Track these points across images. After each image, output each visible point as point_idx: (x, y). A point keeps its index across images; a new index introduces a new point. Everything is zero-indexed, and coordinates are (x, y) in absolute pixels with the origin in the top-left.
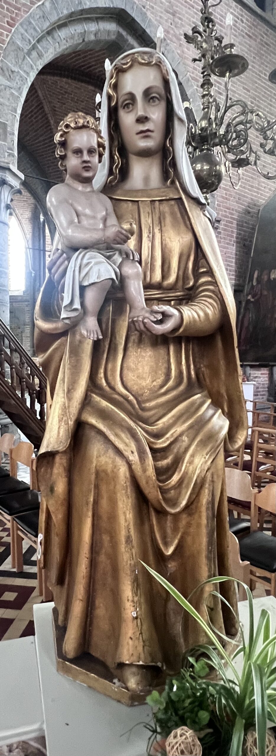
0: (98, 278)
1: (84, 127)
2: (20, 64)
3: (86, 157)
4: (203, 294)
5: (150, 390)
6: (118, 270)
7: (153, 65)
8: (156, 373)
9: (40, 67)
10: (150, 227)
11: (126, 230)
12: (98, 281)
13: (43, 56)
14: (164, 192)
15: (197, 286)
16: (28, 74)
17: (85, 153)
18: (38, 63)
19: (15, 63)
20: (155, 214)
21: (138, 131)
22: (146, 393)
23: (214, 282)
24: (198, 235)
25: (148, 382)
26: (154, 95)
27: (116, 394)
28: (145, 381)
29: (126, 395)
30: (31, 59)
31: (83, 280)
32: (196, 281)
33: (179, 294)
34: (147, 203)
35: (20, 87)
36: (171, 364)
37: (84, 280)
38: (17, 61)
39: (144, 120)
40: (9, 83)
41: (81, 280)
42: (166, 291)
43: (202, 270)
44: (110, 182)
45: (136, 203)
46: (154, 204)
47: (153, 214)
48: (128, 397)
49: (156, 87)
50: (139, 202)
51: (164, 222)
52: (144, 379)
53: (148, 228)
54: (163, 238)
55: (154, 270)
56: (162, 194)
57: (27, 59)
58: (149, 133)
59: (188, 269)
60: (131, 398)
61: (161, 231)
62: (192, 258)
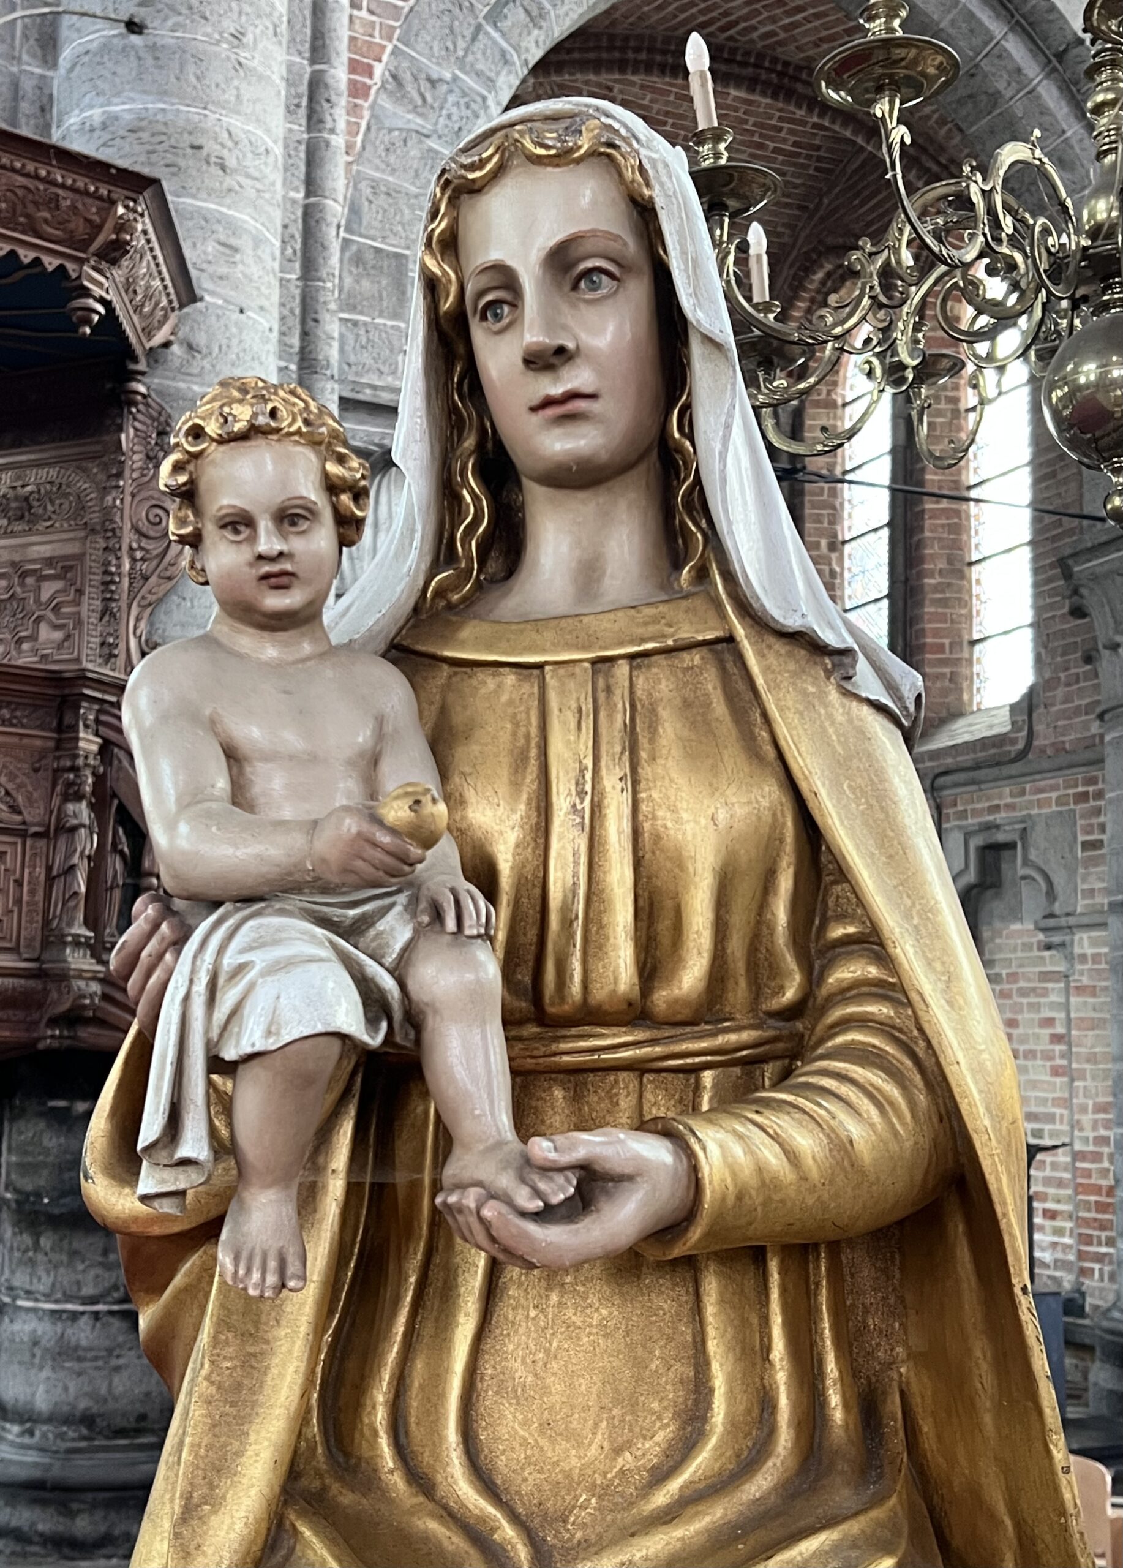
0: (269, 1033)
1: (252, 432)
2: (461, 53)
3: (268, 541)
4: (840, 1040)
5: (604, 1492)
6: (388, 983)
7: (579, 161)
8: (634, 1406)
9: (536, 55)
10: (582, 771)
11: (393, 831)
12: (272, 1044)
13: (543, 15)
14: (655, 620)
15: (819, 1001)
16: (490, 83)
17: (265, 525)
18: (528, 42)
19: (443, 53)
20: (610, 716)
21: (535, 402)
22: (583, 1507)
23: (894, 984)
24: (803, 786)
25: (593, 1451)
26: (589, 264)
27: (432, 1515)
28: (580, 1445)
29: (483, 1519)
30: (503, 35)
31: (221, 1036)
32: (813, 978)
33: (733, 1038)
34: (577, 670)
35: (460, 129)
36: (708, 1364)
37: (226, 1034)
38: (450, 45)
39: (554, 360)
40: (419, 120)
41: (215, 1034)
42: (668, 1032)
43: (838, 931)
44: (439, 593)
45: (536, 672)
46: (608, 675)
47: (602, 715)
48: (493, 1530)
49: (594, 233)
50: (547, 668)
51: (652, 741)
52: (576, 1439)
53: (573, 775)
54: (644, 808)
55: (600, 947)
56: (640, 631)
57: (487, 33)
58: (581, 405)
59: (772, 930)
60: (507, 1532)
61: (635, 783)
62: (785, 883)
